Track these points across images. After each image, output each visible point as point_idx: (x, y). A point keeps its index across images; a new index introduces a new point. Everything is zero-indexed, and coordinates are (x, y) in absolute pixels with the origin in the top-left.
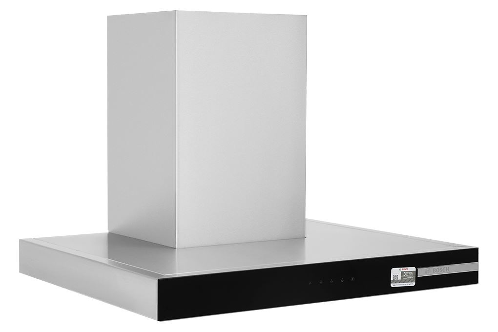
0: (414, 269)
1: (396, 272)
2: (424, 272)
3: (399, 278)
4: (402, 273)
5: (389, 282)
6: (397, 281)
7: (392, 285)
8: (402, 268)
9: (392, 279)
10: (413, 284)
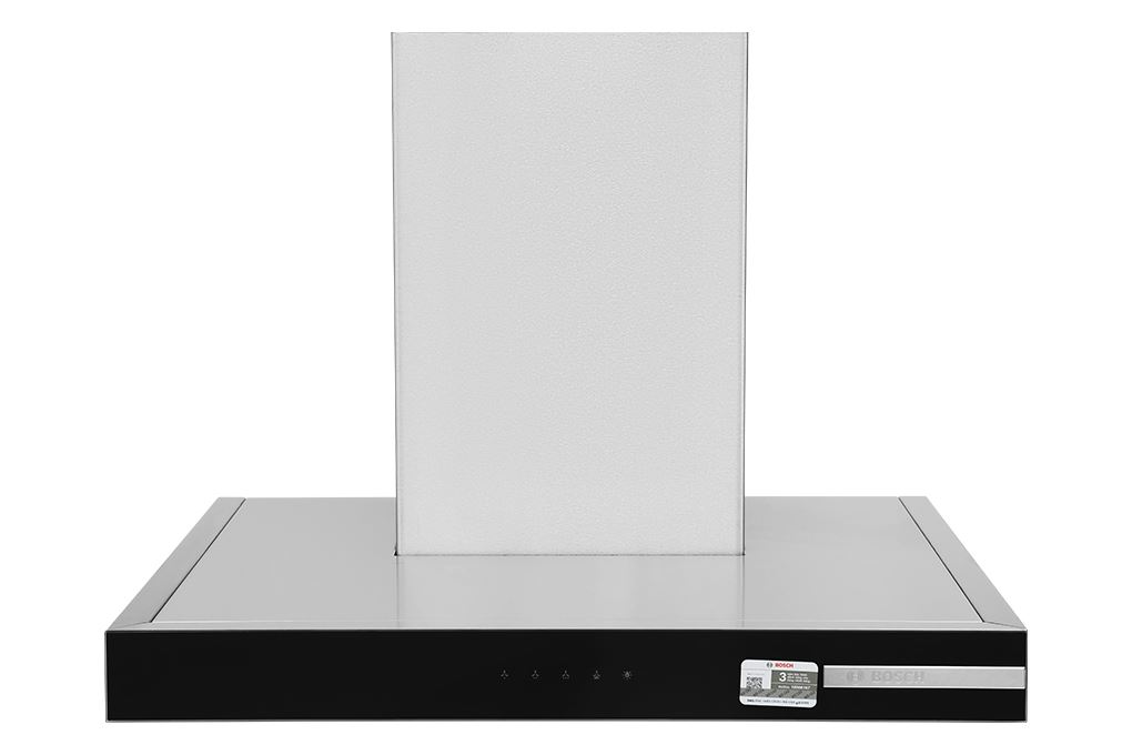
0: (812, 667)
1: (755, 671)
2: (842, 676)
3: (767, 685)
4: (776, 675)
5: (737, 691)
6: (760, 692)
7: (744, 700)
8: (774, 662)
9: (743, 685)
10: (812, 703)
